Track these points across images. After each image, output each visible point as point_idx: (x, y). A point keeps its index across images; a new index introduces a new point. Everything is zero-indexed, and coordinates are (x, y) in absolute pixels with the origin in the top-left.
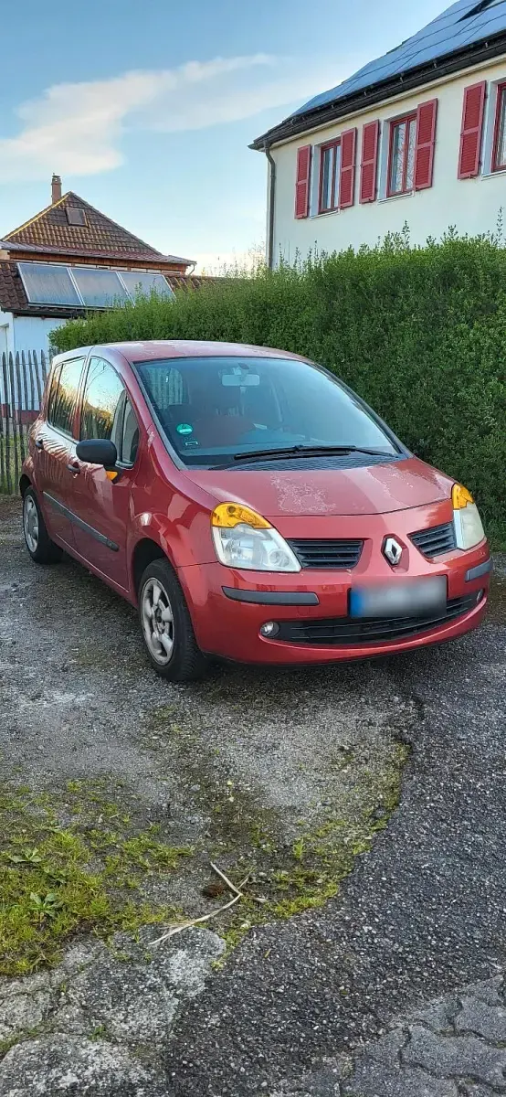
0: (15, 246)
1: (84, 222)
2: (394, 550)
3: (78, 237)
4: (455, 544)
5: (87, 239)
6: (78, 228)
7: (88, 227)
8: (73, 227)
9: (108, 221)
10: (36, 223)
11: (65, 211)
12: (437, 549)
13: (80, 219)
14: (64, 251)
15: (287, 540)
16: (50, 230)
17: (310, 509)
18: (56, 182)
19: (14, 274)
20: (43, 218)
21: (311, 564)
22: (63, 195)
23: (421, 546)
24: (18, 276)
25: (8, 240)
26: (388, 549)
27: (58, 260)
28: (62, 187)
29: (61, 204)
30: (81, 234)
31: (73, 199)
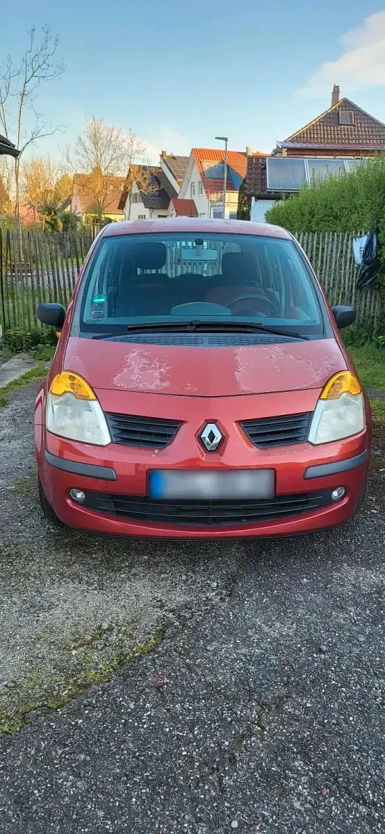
0: (291, 145)
1: (351, 122)
2: (212, 436)
3: (345, 135)
4: (306, 436)
5: (351, 135)
6: (346, 127)
7: (355, 126)
8: (343, 127)
9: (371, 119)
10: (313, 125)
11: (338, 114)
12: (278, 440)
13: (349, 119)
14: (329, 147)
15: (106, 413)
16: (324, 130)
17: (141, 385)
18: (336, 91)
19: (263, 167)
20: (320, 121)
21: (125, 440)
22: (340, 99)
23: (251, 435)
24: (265, 168)
25: (290, 141)
26: (205, 434)
27: (324, 153)
28: (340, 94)
29: (335, 109)
30: (348, 131)
31: (347, 104)
